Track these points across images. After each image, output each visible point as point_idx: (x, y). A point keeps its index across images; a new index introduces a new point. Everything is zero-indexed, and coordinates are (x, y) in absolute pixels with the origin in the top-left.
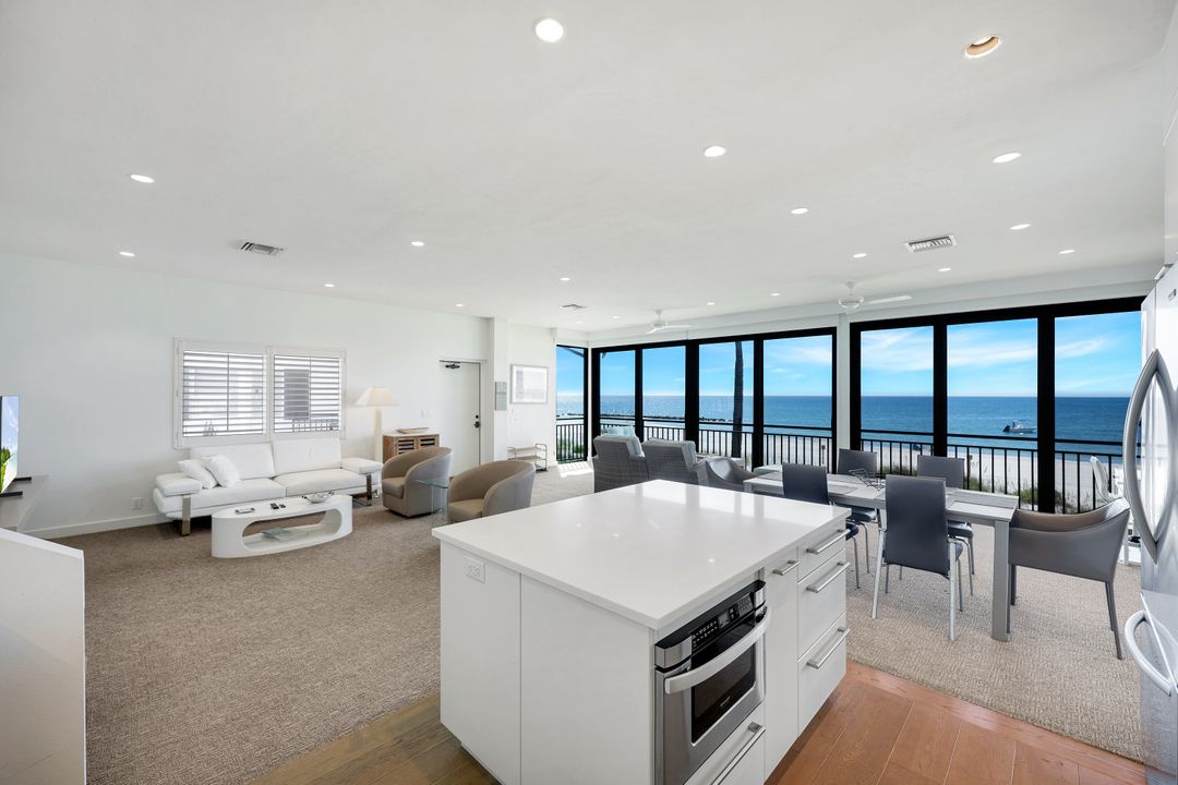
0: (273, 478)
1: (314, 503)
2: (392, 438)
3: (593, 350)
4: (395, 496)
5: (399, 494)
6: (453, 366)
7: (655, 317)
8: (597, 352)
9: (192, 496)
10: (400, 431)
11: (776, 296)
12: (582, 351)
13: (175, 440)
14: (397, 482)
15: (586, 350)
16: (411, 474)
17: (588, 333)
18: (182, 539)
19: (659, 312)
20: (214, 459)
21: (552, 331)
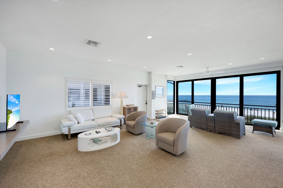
0: (93, 120)
1: (109, 131)
2: (125, 108)
3: (176, 82)
4: (132, 128)
5: (133, 127)
6: (140, 86)
7: (206, 70)
8: (178, 82)
9: (71, 127)
10: (127, 106)
11: (262, 59)
12: (173, 82)
13: (66, 108)
14: (132, 123)
15: (174, 82)
16: (137, 121)
17: (176, 77)
18: (68, 141)
19: (208, 68)
20: (77, 114)
21: (166, 76)
